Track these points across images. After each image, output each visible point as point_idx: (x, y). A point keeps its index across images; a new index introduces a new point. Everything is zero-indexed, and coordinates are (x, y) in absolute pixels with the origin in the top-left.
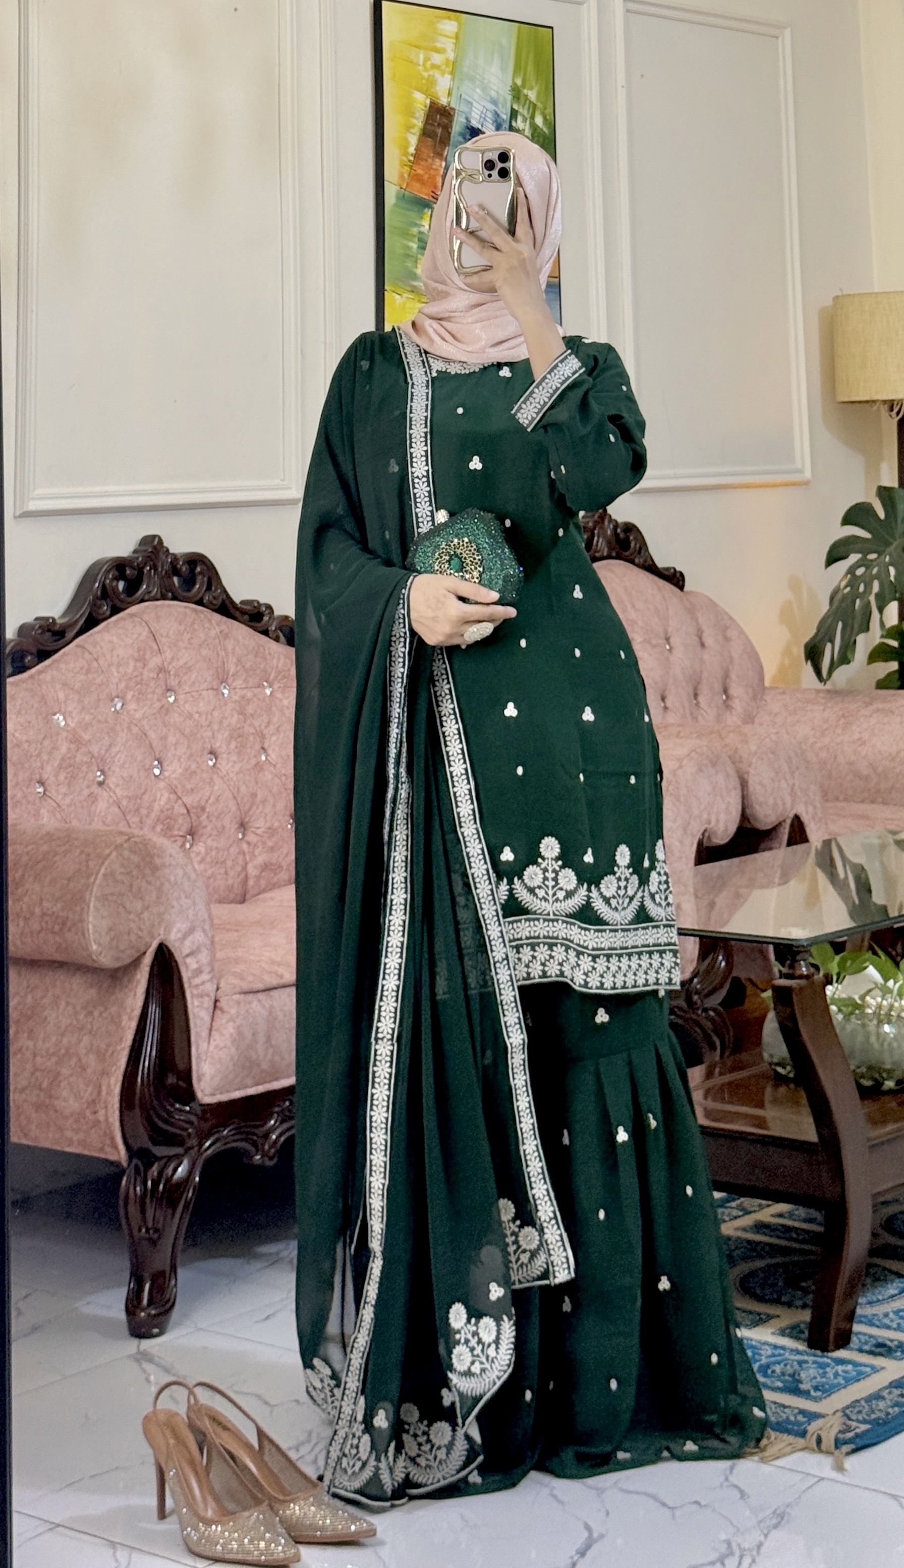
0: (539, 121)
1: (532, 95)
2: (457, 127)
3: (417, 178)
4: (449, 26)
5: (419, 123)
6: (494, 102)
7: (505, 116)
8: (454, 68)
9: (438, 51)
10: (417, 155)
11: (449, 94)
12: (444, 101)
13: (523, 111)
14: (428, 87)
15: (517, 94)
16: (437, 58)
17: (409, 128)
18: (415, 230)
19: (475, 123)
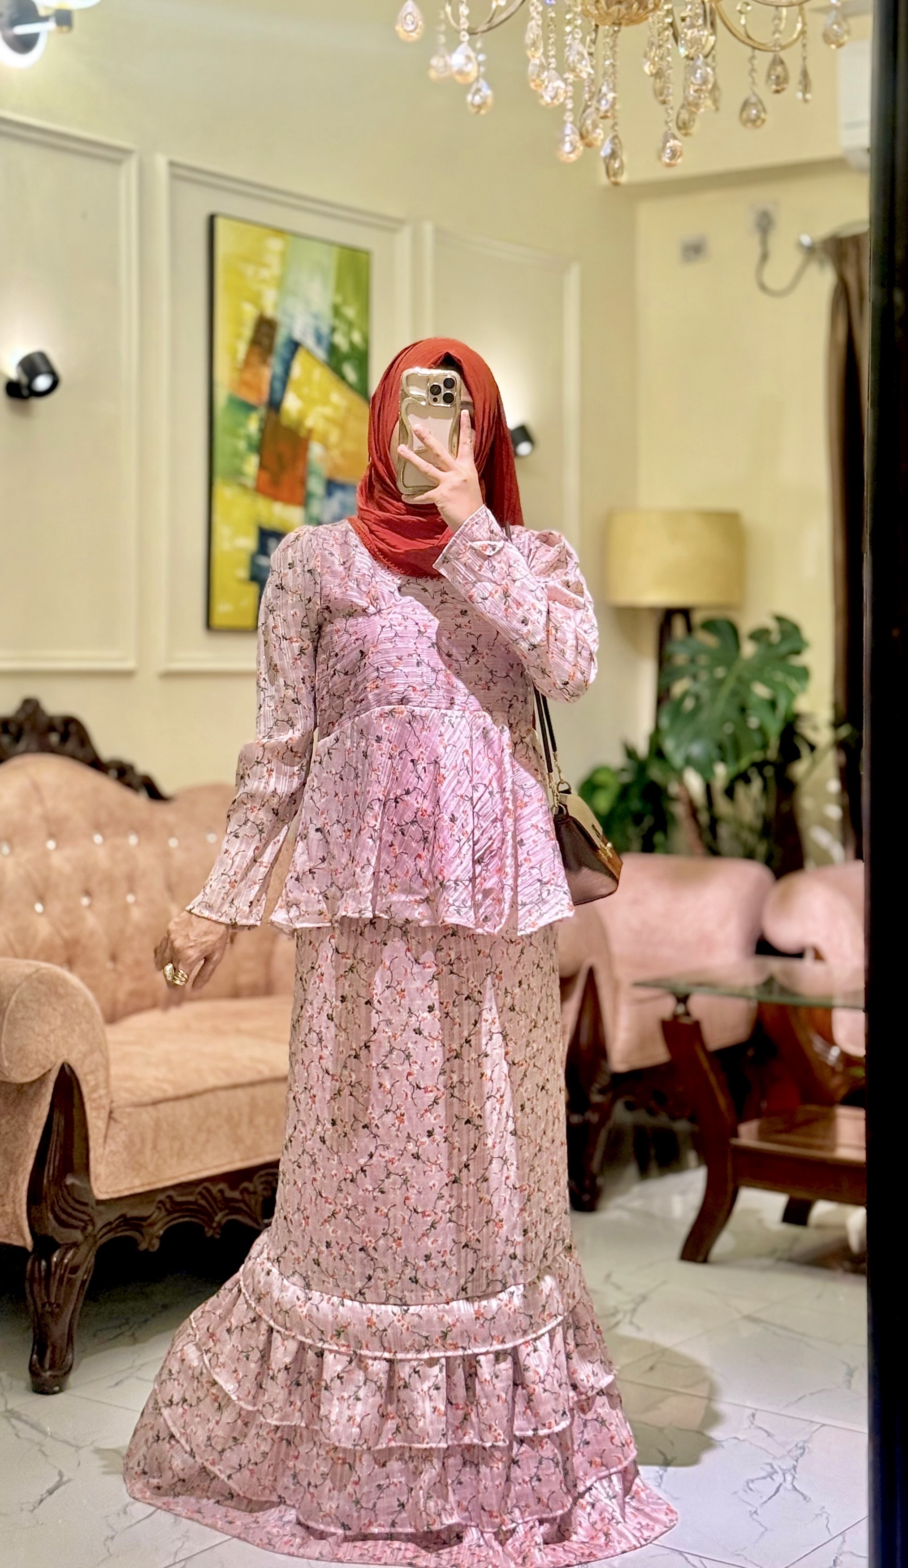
0: (357, 337)
1: (350, 312)
2: (280, 338)
3: (244, 383)
4: (275, 244)
5: (248, 332)
6: (316, 316)
7: (325, 330)
8: (281, 283)
9: (265, 265)
10: (247, 363)
11: (276, 306)
12: (270, 312)
13: (341, 326)
14: (256, 299)
15: (337, 311)
16: (265, 273)
17: (238, 336)
18: (242, 431)
19: (297, 335)
